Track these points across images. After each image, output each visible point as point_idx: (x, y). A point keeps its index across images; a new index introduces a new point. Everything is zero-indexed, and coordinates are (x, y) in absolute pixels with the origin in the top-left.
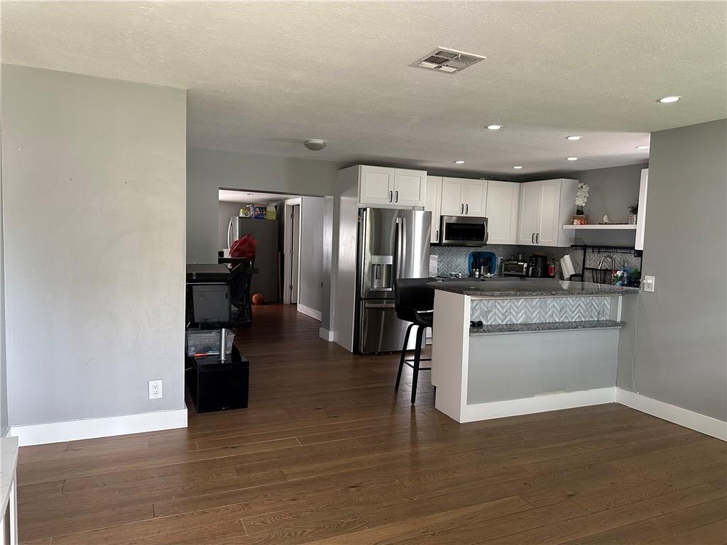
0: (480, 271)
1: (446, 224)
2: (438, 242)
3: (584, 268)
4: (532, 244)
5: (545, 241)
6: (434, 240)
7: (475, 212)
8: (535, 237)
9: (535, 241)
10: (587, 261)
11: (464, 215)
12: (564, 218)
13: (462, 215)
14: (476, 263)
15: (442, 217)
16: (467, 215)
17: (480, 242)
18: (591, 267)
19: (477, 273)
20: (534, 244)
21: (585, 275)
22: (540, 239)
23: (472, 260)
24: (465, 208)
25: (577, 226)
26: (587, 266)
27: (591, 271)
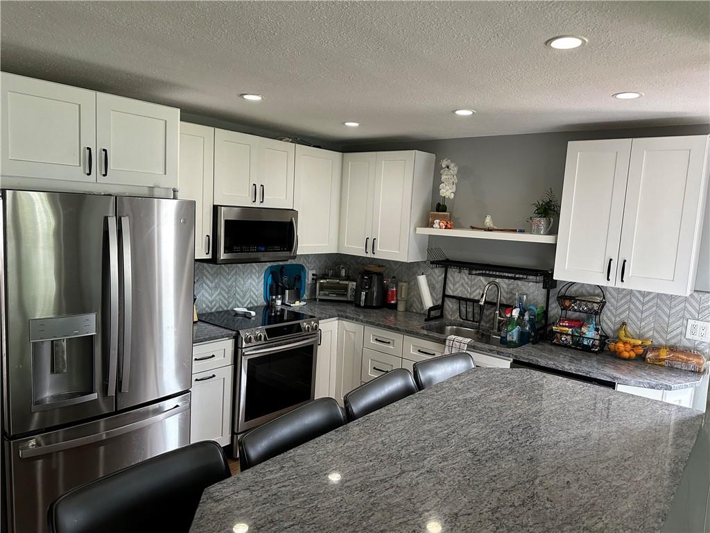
0: (283, 299)
1: (227, 222)
2: (209, 257)
3: (445, 296)
4: (364, 255)
5: (386, 252)
6: (202, 253)
7: (276, 199)
8: (371, 244)
9: (370, 249)
10: (450, 285)
11: (257, 205)
12: (417, 215)
13: (254, 205)
14: (277, 286)
15: (216, 209)
16: (262, 206)
17: (286, 254)
18: (455, 294)
19: (279, 302)
20: (368, 256)
21: (446, 306)
22: (378, 248)
23: (270, 281)
24: (258, 191)
25: (438, 230)
26: (449, 292)
27: (454, 300)
